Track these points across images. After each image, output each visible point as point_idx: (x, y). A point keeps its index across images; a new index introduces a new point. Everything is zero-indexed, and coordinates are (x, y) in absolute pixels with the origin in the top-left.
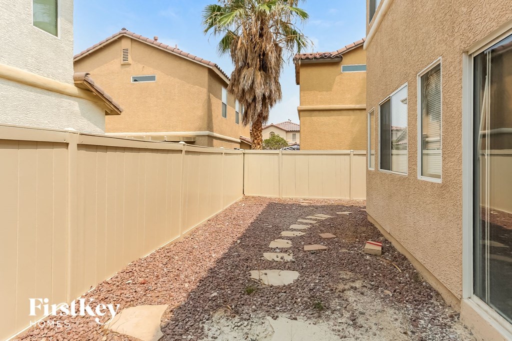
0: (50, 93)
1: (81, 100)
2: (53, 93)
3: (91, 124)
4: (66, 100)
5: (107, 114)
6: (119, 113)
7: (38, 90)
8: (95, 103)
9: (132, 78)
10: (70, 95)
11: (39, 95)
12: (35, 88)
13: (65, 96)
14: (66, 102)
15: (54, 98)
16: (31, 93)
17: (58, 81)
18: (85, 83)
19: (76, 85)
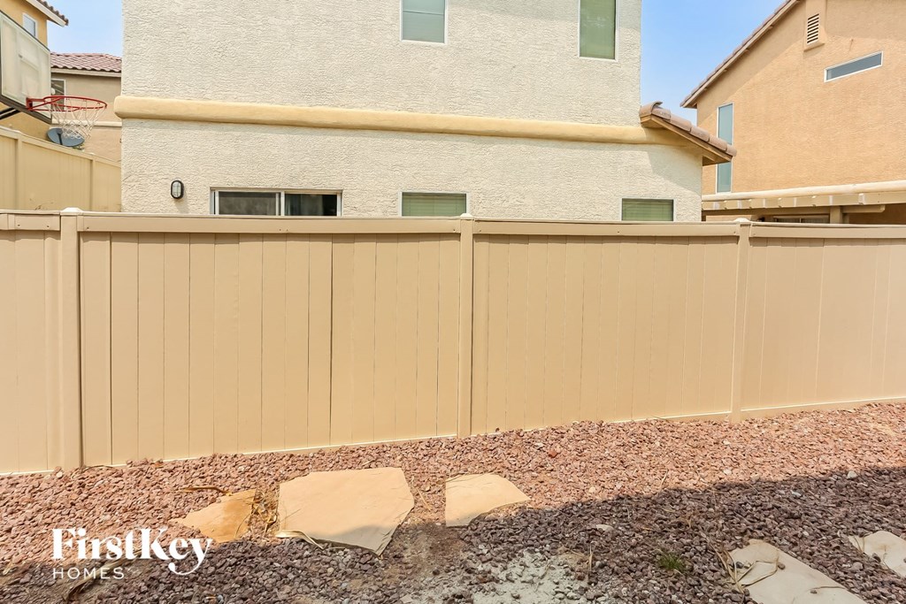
0: (602, 145)
1: (653, 147)
2: (607, 145)
3: (672, 183)
4: (627, 152)
5: (706, 162)
6: (727, 158)
7: (585, 145)
8: (681, 147)
9: (825, 72)
10: (634, 143)
11: (586, 151)
12: (580, 144)
13: (625, 146)
14: (627, 154)
15: (607, 152)
16: (575, 151)
17: (614, 126)
18: (653, 119)
19: (646, 125)
